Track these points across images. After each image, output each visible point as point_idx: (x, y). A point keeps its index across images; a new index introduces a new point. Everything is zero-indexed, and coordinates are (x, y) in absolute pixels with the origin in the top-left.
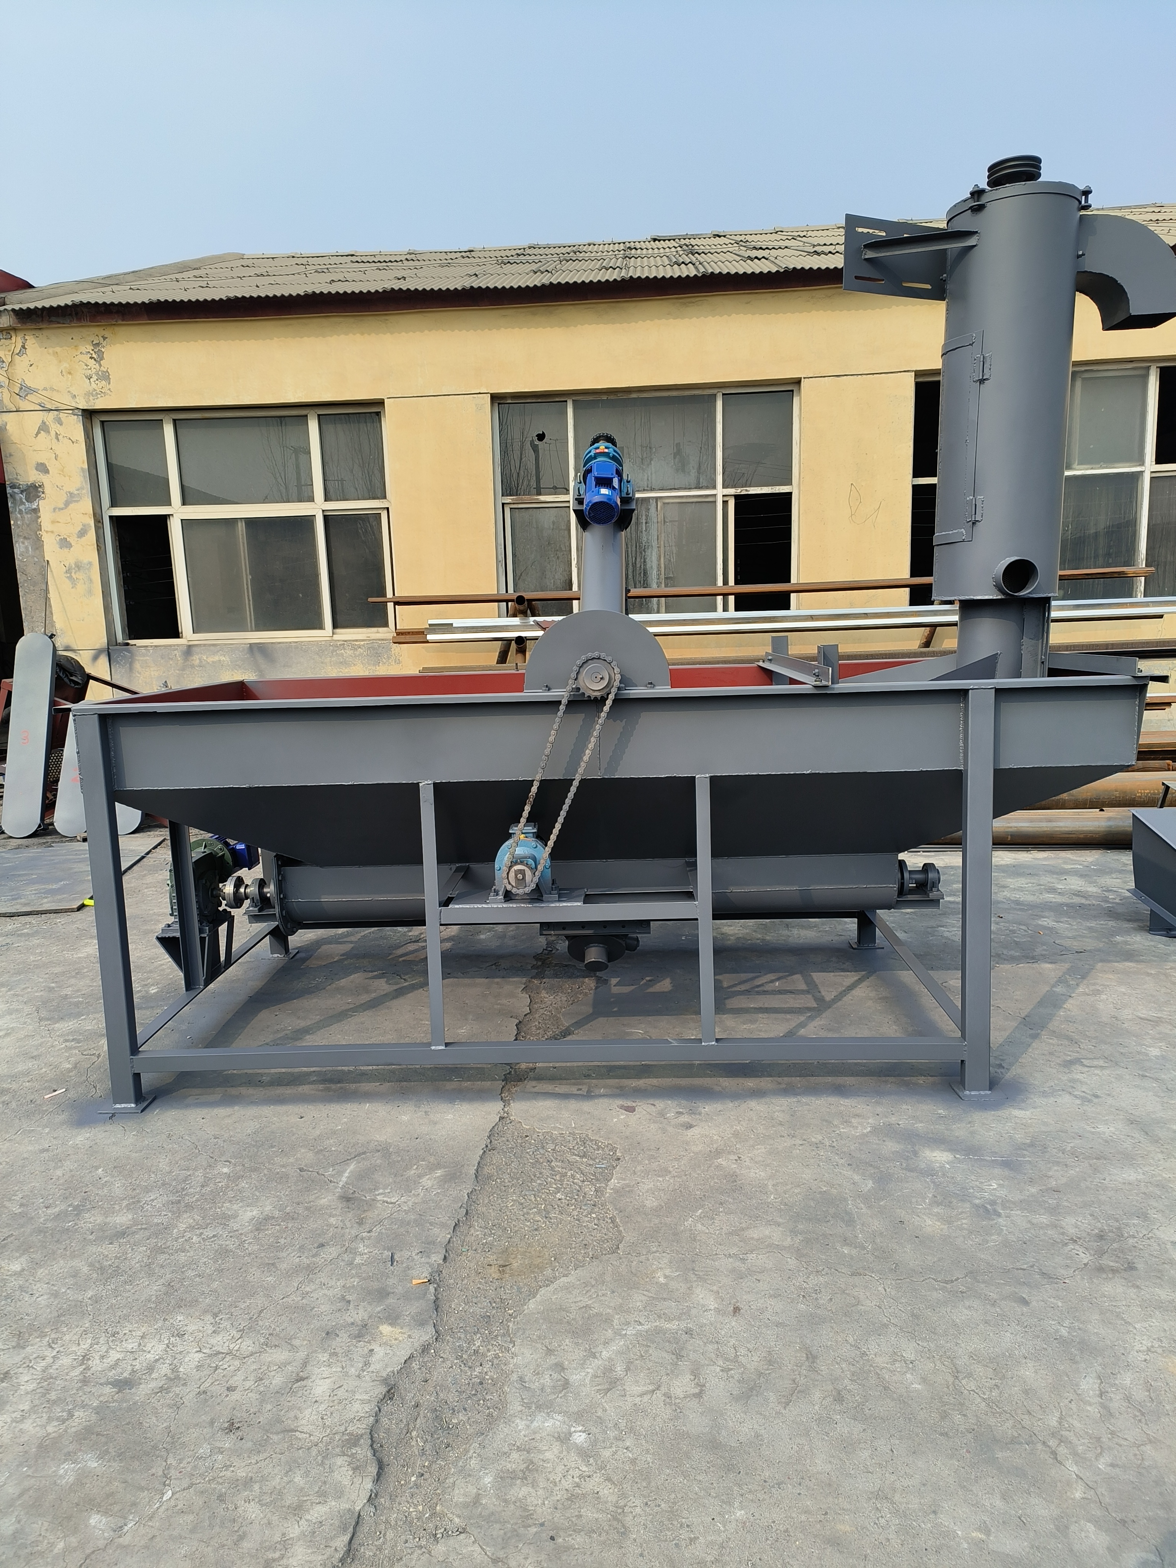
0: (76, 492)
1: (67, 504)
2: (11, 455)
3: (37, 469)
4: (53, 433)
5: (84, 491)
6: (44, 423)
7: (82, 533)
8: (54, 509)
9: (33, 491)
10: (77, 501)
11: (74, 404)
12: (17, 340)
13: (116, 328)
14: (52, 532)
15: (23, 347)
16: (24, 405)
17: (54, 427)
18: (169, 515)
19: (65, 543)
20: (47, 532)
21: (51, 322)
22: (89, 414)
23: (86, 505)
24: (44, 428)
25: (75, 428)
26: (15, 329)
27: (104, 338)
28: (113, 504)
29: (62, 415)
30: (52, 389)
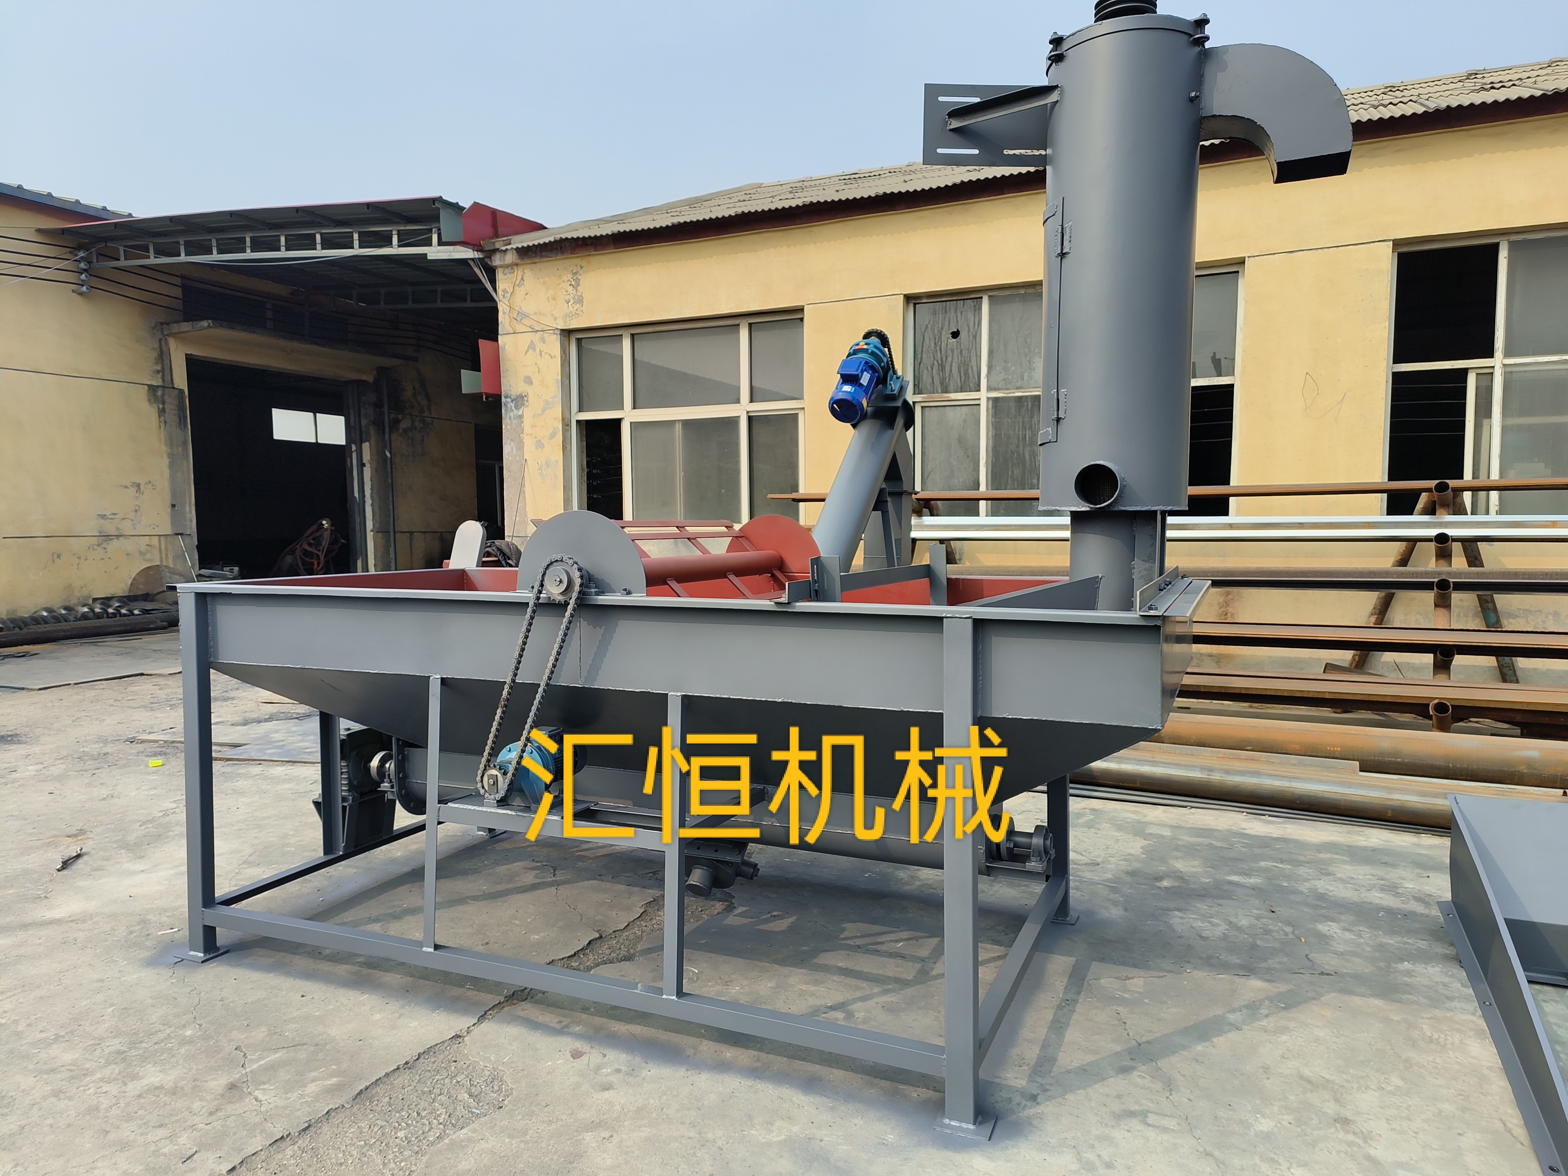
0: (551, 400)
1: (543, 411)
2: (507, 370)
3: (524, 382)
4: (538, 351)
5: (557, 399)
6: (532, 342)
7: (553, 436)
8: (534, 415)
9: (520, 400)
10: (551, 408)
11: (555, 326)
12: (518, 273)
13: (591, 258)
14: (531, 435)
15: (522, 279)
16: (520, 328)
17: (539, 345)
18: (622, 419)
19: (539, 445)
20: (527, 434)
21: (542, 256)
22: (567, 333)
23: (557, 411)
24: (532, 346)
25: (554, 344)
26: (517, 265)
27: (581, 267)
28: (581, 410)
29: (546, 335)
30: (540, 313)
